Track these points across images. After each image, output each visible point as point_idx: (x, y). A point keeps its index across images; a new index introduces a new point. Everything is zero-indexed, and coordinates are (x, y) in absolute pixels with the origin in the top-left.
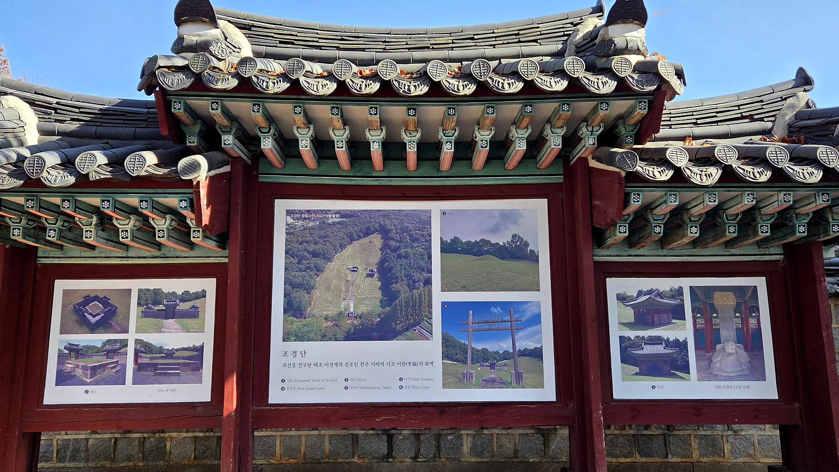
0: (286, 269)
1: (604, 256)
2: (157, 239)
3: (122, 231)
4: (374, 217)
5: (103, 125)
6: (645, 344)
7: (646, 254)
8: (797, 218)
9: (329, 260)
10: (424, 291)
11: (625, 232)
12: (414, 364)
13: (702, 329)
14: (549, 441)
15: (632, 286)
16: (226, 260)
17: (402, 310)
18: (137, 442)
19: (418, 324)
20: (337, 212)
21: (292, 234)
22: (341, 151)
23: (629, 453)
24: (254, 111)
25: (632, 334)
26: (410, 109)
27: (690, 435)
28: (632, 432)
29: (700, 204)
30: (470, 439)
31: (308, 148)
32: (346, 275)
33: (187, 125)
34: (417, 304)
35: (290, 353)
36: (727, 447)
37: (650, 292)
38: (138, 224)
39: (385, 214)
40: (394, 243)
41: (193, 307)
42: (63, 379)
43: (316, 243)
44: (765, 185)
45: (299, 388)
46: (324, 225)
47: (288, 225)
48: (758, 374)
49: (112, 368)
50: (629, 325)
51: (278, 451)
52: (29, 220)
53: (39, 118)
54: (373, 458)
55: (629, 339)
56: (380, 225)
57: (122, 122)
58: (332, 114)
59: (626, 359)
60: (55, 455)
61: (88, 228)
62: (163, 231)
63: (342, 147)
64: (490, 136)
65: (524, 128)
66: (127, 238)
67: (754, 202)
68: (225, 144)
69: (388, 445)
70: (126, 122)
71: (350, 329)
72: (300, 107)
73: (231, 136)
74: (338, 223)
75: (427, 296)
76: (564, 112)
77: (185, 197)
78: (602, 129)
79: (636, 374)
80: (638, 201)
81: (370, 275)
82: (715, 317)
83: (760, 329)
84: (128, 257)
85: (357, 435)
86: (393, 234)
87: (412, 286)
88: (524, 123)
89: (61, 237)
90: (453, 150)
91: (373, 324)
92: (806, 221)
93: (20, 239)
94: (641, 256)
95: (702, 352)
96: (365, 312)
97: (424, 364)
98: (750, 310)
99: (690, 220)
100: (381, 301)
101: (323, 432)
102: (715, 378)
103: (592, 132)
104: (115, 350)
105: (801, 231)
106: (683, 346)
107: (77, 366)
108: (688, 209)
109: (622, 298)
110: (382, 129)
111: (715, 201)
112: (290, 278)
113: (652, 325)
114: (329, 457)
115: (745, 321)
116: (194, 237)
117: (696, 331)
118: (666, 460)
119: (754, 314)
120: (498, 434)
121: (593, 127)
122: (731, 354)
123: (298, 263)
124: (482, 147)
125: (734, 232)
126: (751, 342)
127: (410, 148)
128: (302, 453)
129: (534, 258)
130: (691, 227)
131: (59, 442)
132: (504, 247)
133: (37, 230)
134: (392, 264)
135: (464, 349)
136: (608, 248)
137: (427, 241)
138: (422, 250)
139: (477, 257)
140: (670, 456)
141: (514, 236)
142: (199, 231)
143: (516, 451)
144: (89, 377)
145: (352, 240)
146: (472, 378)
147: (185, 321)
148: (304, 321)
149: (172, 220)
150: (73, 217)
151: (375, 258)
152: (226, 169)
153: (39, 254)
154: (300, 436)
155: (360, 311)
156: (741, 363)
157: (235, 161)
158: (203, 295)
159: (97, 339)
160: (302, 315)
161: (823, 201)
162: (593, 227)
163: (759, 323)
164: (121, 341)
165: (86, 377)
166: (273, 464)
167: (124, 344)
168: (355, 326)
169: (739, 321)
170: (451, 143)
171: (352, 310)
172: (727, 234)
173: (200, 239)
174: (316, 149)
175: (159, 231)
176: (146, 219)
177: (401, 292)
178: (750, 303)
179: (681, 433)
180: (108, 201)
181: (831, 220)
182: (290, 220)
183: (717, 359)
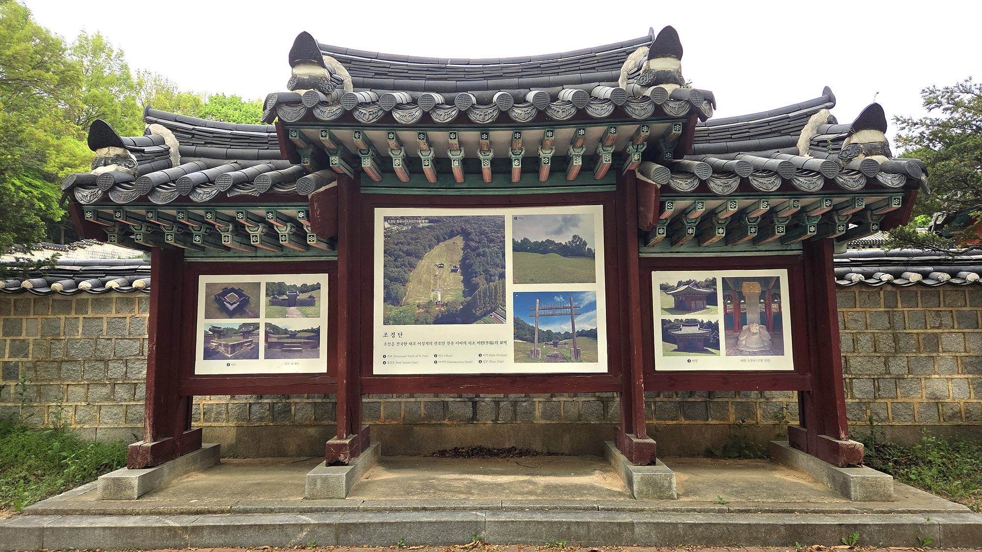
0: (385, 266)
1: (649, 253)
2: (281, 242)
3: (253, 236)
4: (457, 222)
5: (232, 147)
6: (683, 325)
7: (684, 251)
8: (808, 220)
9: (419, 257)
10: (499, 284)
11: (663, 234)
12: (491, 343)
13: (731, 313)
14: (608, 407)
15: (673, 277)
16: (336, 259)
17: (480, 299)
18: (268, 406)
19: (494, 310)
20: (426, 218)
21: (389, 237)
22: (428, 168)
23: (675, 416)
24: (355, 138)
25: (672, 318)
26: (483, 134)
27: (728, 402)
28: (678, 399)
29: (723, 210)
30: (541, 405)
31: (401, 166)
32: (435, 270)
33: (302, 148)
34: (494, 294)
35: (389, 334)
36: (759, 412)
37: (688, 283)
38: (265, 230)
39: (466, 219)
40: (474, 244)
41: (310, 297)
42: (209, 354)
43: (409, 244)
44: (776, 193)
45: (397, 363)
46: (415, 229)
47: (385, 229)
48: (777, 349)
49: (248, 346)
50: (670, 311)
51: (382, 414)
52: (179, 227)
53: (180, 142)
54: (461, 420)
55: (670, 321)
56: (462, 229)
57: (247, 144)
58: (419, 139)
59: (666, 338)
60: (202, 416)
61: (226, 234)
62: (285, 236)
63: (428, 165)
64: (551, 154)
65: (580, 147)
66: (257, 241)
67: (768, 208)
68: (332, 164)
69: (473, 410)
70: (250, 144)
71: (438, 315)
72: (393, 133)
73: (337, 157)
74: (427, 227)
75: (501, 288)
76: (611, 135)
77: (302, 209)
78: (645, 147)
79: (675, 350)
80: (671, 208)
81: (454, 271)
82: (744, 303)
83: (780, 313)
84: (257, 257)
85: (447, 401)
86: (473, 236)
87: (489, 280)
88: (579, 144)
89: (204, 241)
90: (520, 166)
91: (456, 311)
92: (816, 222)
93: (172, 243)
94: (681, 252)
95: (731, 332)
96: (450, 301)
97: (499, 343)
98: (772, 297)
99: (718, 223)
100: (464, 292)
101: (418, 399)
102: (741, 353)
103: (637, 149)
104: (249, 331)
105: (812, 230)
106: (714, 327)
107: (220, 345)
108: (716, 214)
109: (664, 288)
110: (461, 150)
111: (735, 207)
112: (388, 273)
113: (689, 310)
114: (423, 419)
115: (768, 307)
116: (310, 241)
117: (727, 316)
118: (707, 422)
119: (776, 300)
120: (565, 401)
121: (638, 145)
122: (755, 334)
123: (395, 261)
124: (545, 163)
125: (755, 232)
126: (772, 324)
127: (484, 165)
128: (402, 416)
129: (591, 255)
130: (719, 228)
131: (205, 407)
132: (566, 246)
133: (185, 234)
134: (472, 262)
135: (532, 330)
136: (653, 246)
137: (501, 242)
138: (497, 250)
139: (543, 255)
140: (710, 419)
141: (575, 237)
142: (313, 236)
143: (580, 415)
144: (229, 353)
145: (439, 241)
146: (539, 355)
147: (304, 308)
148: (401, 309)
149: (292, 227)
150: (214, 225)
151: (458, 256)
152: (334, 184)
153: (186, 255)
154: (400, 403)
155: (446, 300)
156: (763, 341)
157: (340, 176)
158: (317, 287)
159: (235, 323)
160: (398, 303)
161: (826, 206)
162: (639, 230)
163: (780, 307)
164: (254, 324)
165: (228, 353)
166: (378, 425)
167: (257, 326)
168: (442, 312)
169: (763, 306)
170: (518, 160)
171: (439, 299)
172: (749, 234)
173: (315, 242)
174: (407, 166)
175: (282, 236)
176: (271, 226)
177: (480, 284)
178: (774, 291)
179: (720, 400)
180: (242, 213)
181: (837, 221)
182: (387, 225)
183: (743, 338)
